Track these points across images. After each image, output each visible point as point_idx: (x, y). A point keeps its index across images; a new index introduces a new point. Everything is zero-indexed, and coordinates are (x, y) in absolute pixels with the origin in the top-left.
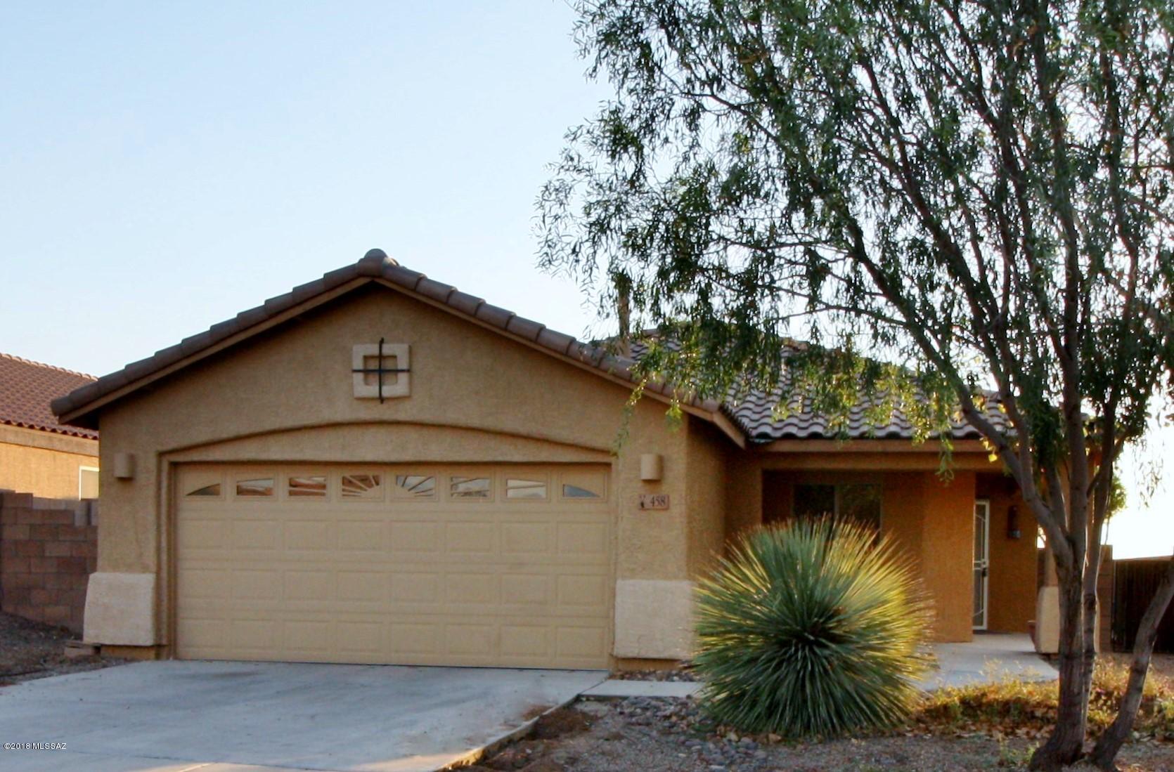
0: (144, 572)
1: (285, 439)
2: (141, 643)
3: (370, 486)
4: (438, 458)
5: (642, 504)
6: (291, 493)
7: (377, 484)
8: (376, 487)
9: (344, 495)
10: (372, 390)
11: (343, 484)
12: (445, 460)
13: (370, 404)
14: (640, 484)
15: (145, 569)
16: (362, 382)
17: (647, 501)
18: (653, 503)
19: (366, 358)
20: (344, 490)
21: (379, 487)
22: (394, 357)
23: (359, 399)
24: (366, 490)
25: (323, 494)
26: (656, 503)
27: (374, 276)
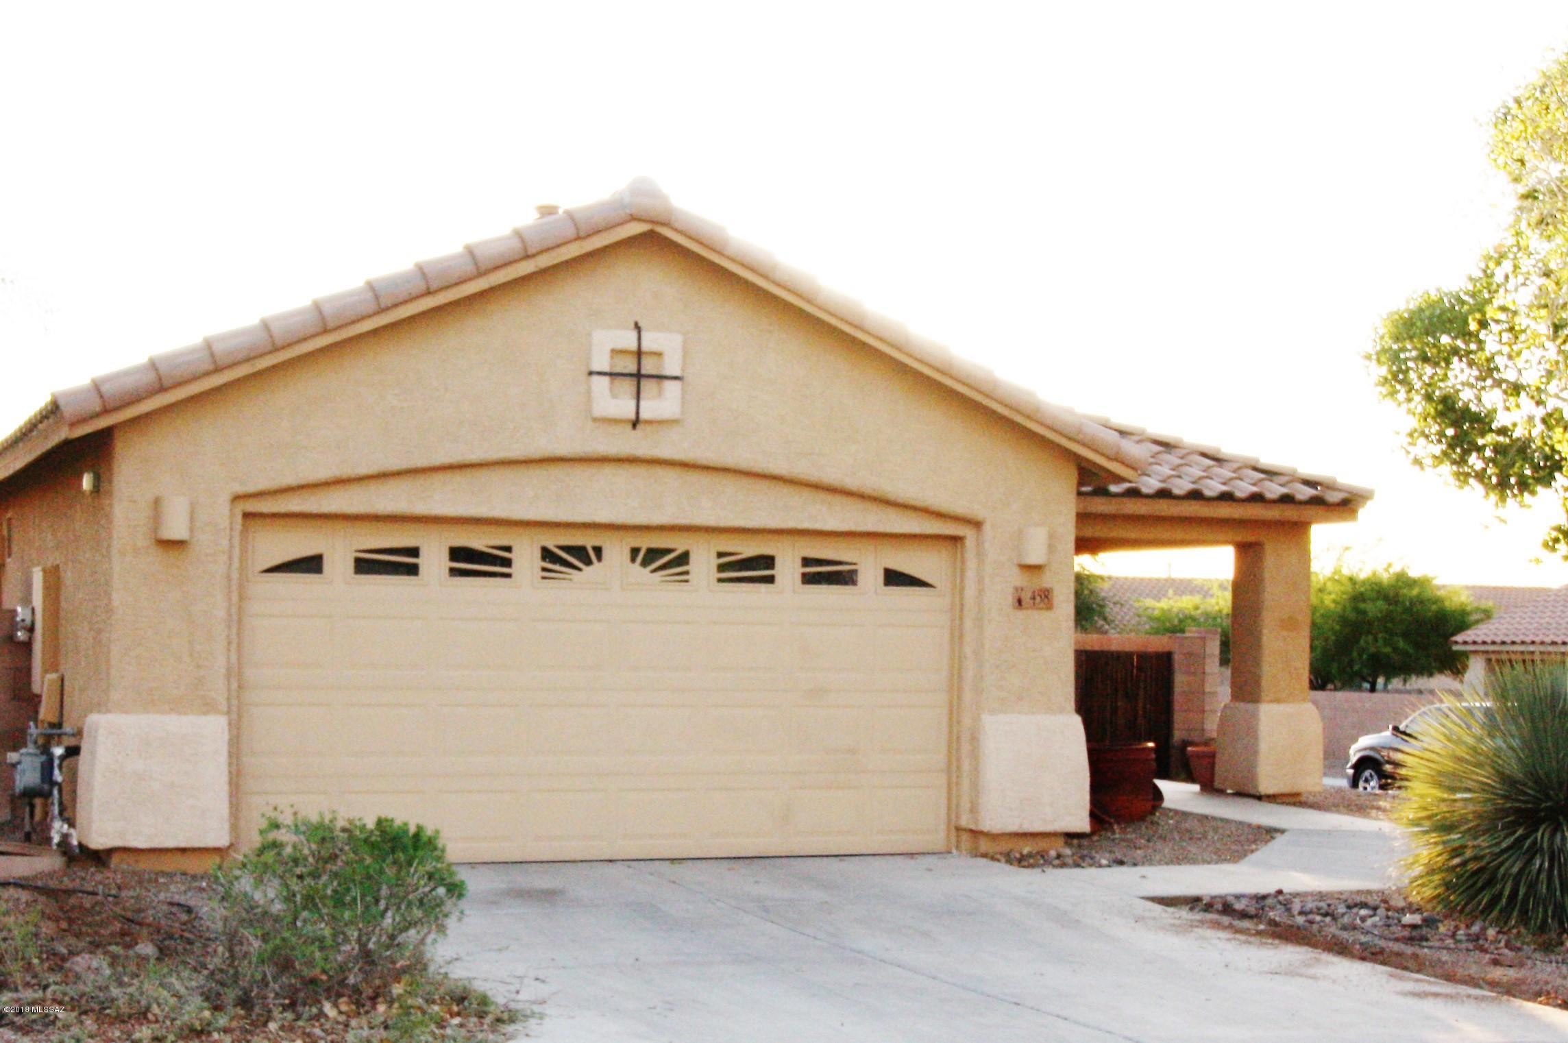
0: (205, 713)
1: (459, 480)
2: (210, 842)
3: (588, 562)
4: (711, 522)
5: (1020, 602)
6: (454, 572)
7: (599, 558)
8: (596, 564)
9: (544, 578)
10: (625, 408)
11: (544, 558)
12: (722, 524)
13: (617, 429)
14: (1016, 570)
15: (208, 707)
16: (607, 392)
17: (1026, 597)
18: (1034, 598)
19: (615, 352)
20: (544, 569)
21: (601, 564)
22: (659, 354)
23: (595, 420)
24: (579, 569)
25: (508, 576)
26: (1038, 599)
27: (652, 222)
